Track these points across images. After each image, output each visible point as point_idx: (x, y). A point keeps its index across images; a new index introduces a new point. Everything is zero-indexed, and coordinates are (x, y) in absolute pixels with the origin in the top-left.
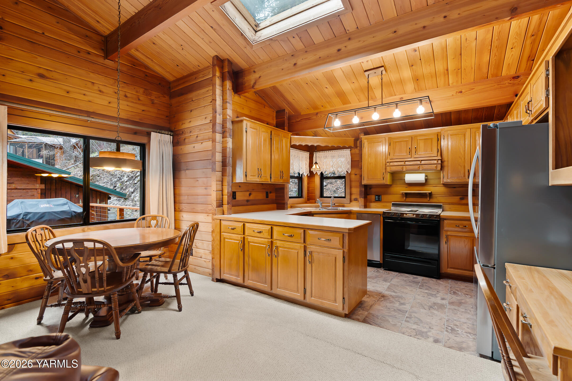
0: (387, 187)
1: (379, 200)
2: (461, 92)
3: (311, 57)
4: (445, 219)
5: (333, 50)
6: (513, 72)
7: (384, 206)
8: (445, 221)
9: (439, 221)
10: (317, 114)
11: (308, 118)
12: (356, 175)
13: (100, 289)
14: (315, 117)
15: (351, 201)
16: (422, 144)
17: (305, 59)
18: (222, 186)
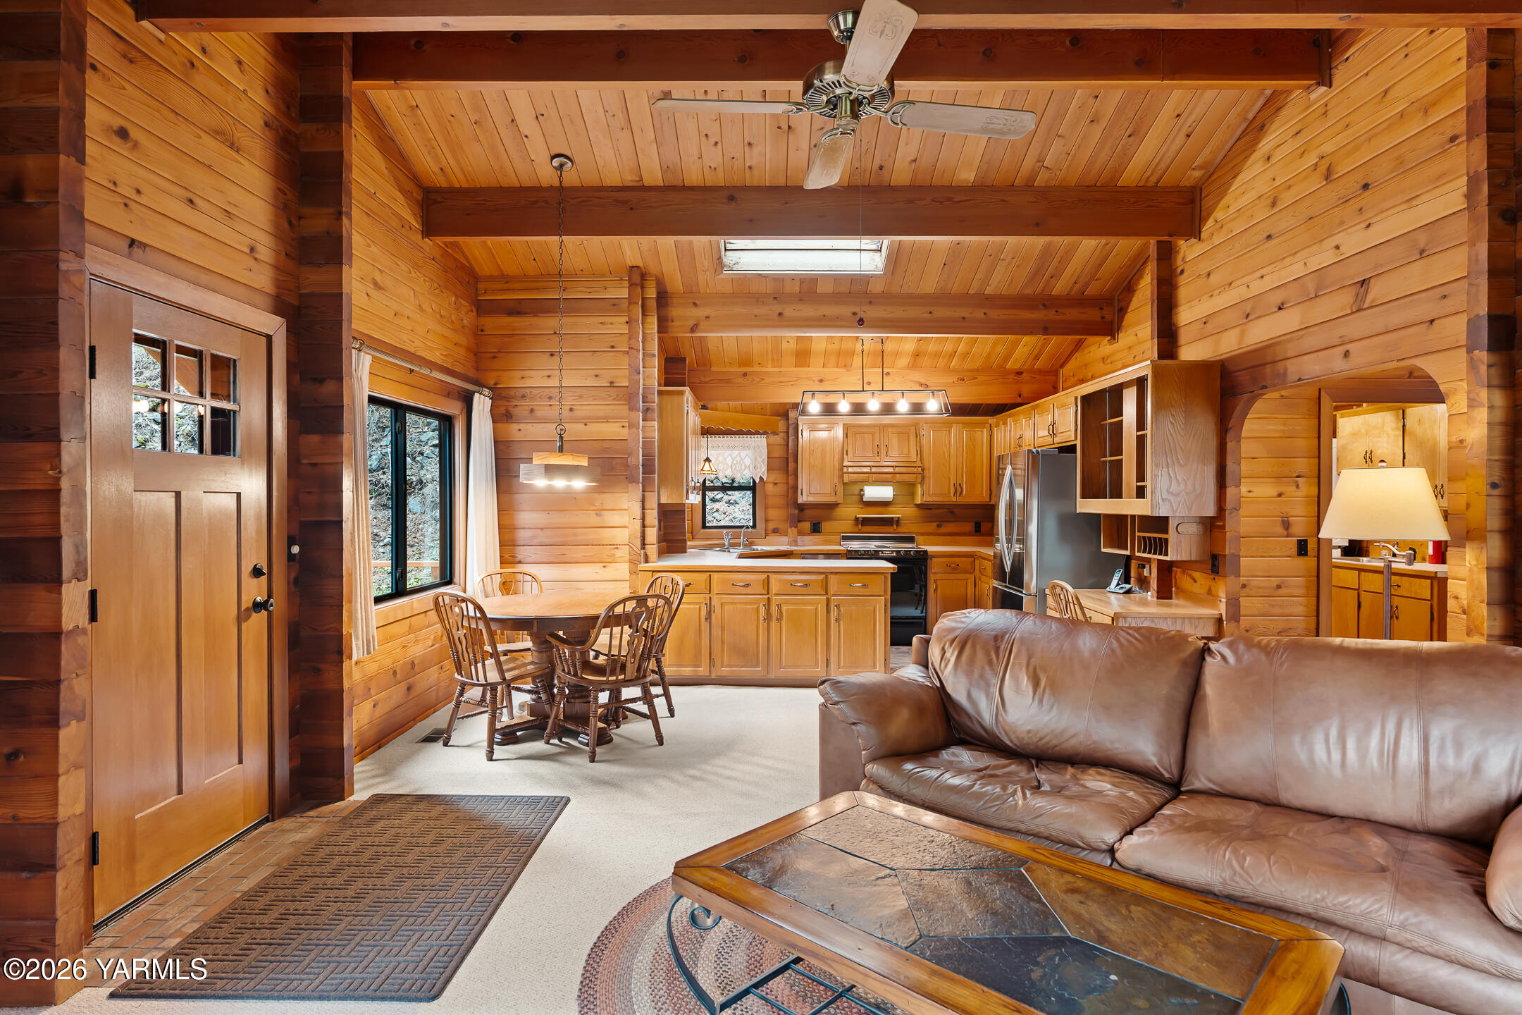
0: (832, 506)
1: (816, 529)
2: (963, 380)
3: (809, 311)
4: (933, 557)
5: (846, 311)
6: (1017, 366)
7: (826, 541)
8: (934, 560)
9: (926, 560)
10: (745, 374)
11: (726, 381)
12: (776, 484)
13: (610, 679)
14: (740, 380)
15: (767, 534)
16: (894, 441)
17: (799, 310)
18: (643, 508)
